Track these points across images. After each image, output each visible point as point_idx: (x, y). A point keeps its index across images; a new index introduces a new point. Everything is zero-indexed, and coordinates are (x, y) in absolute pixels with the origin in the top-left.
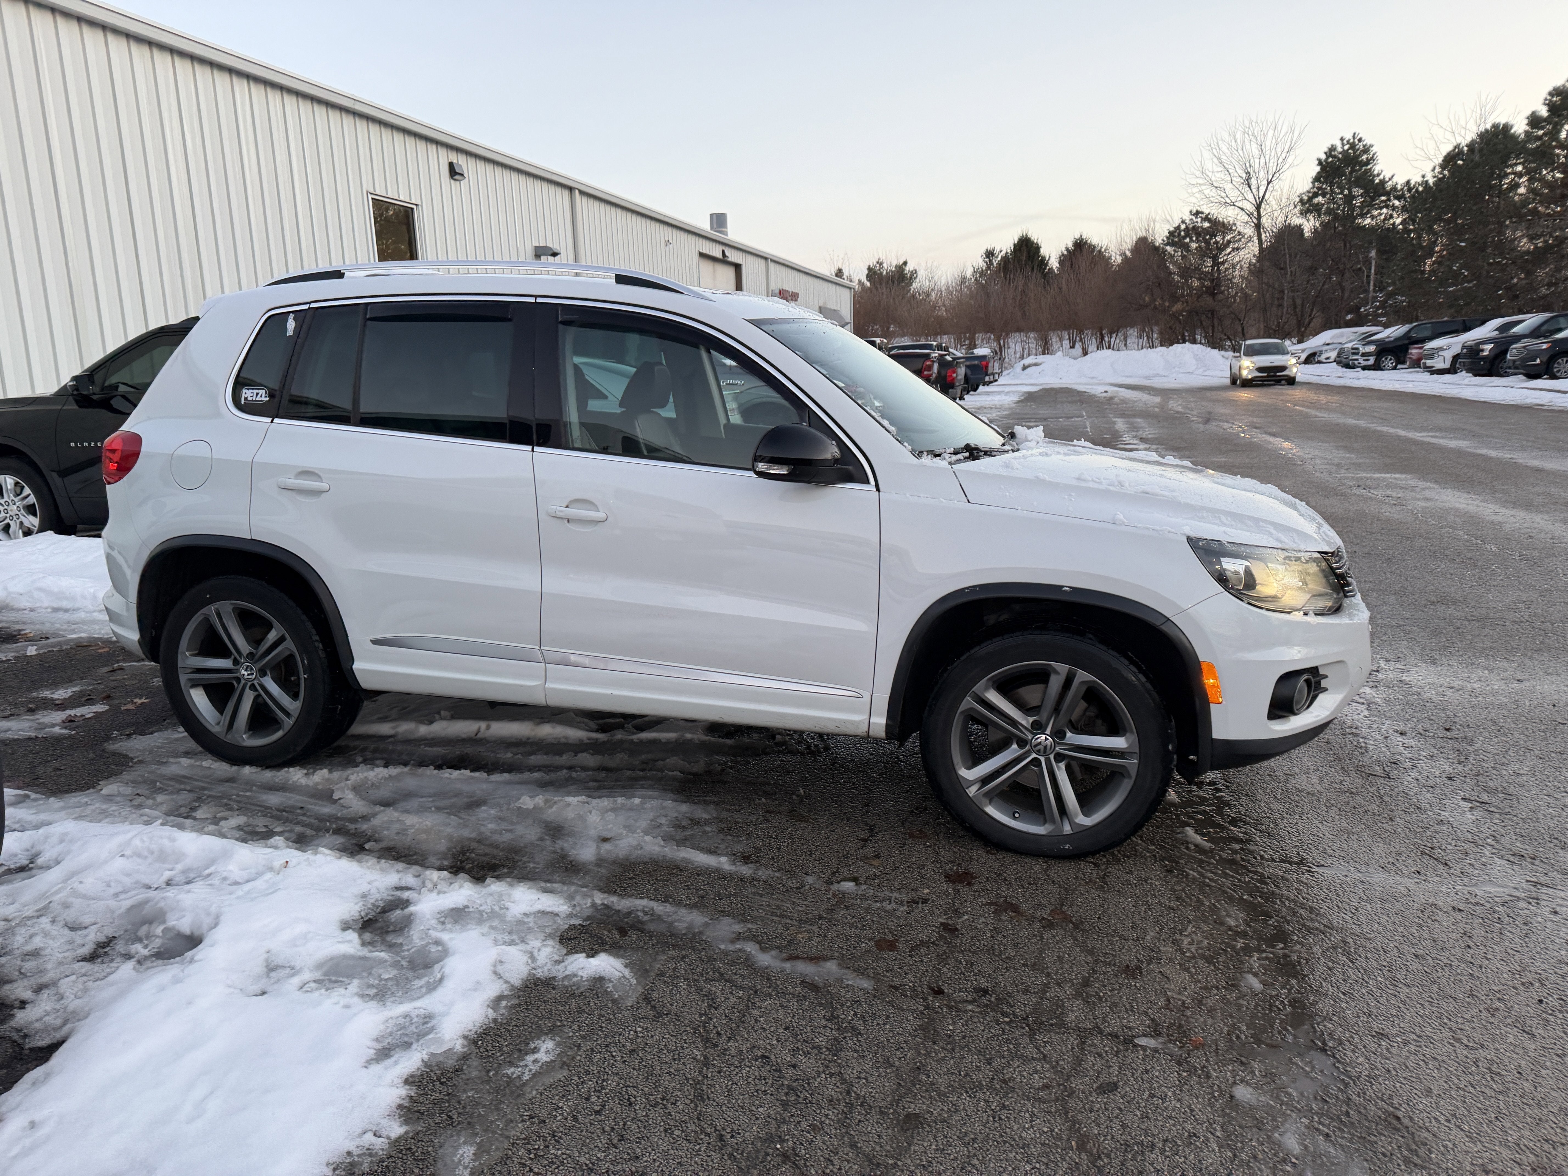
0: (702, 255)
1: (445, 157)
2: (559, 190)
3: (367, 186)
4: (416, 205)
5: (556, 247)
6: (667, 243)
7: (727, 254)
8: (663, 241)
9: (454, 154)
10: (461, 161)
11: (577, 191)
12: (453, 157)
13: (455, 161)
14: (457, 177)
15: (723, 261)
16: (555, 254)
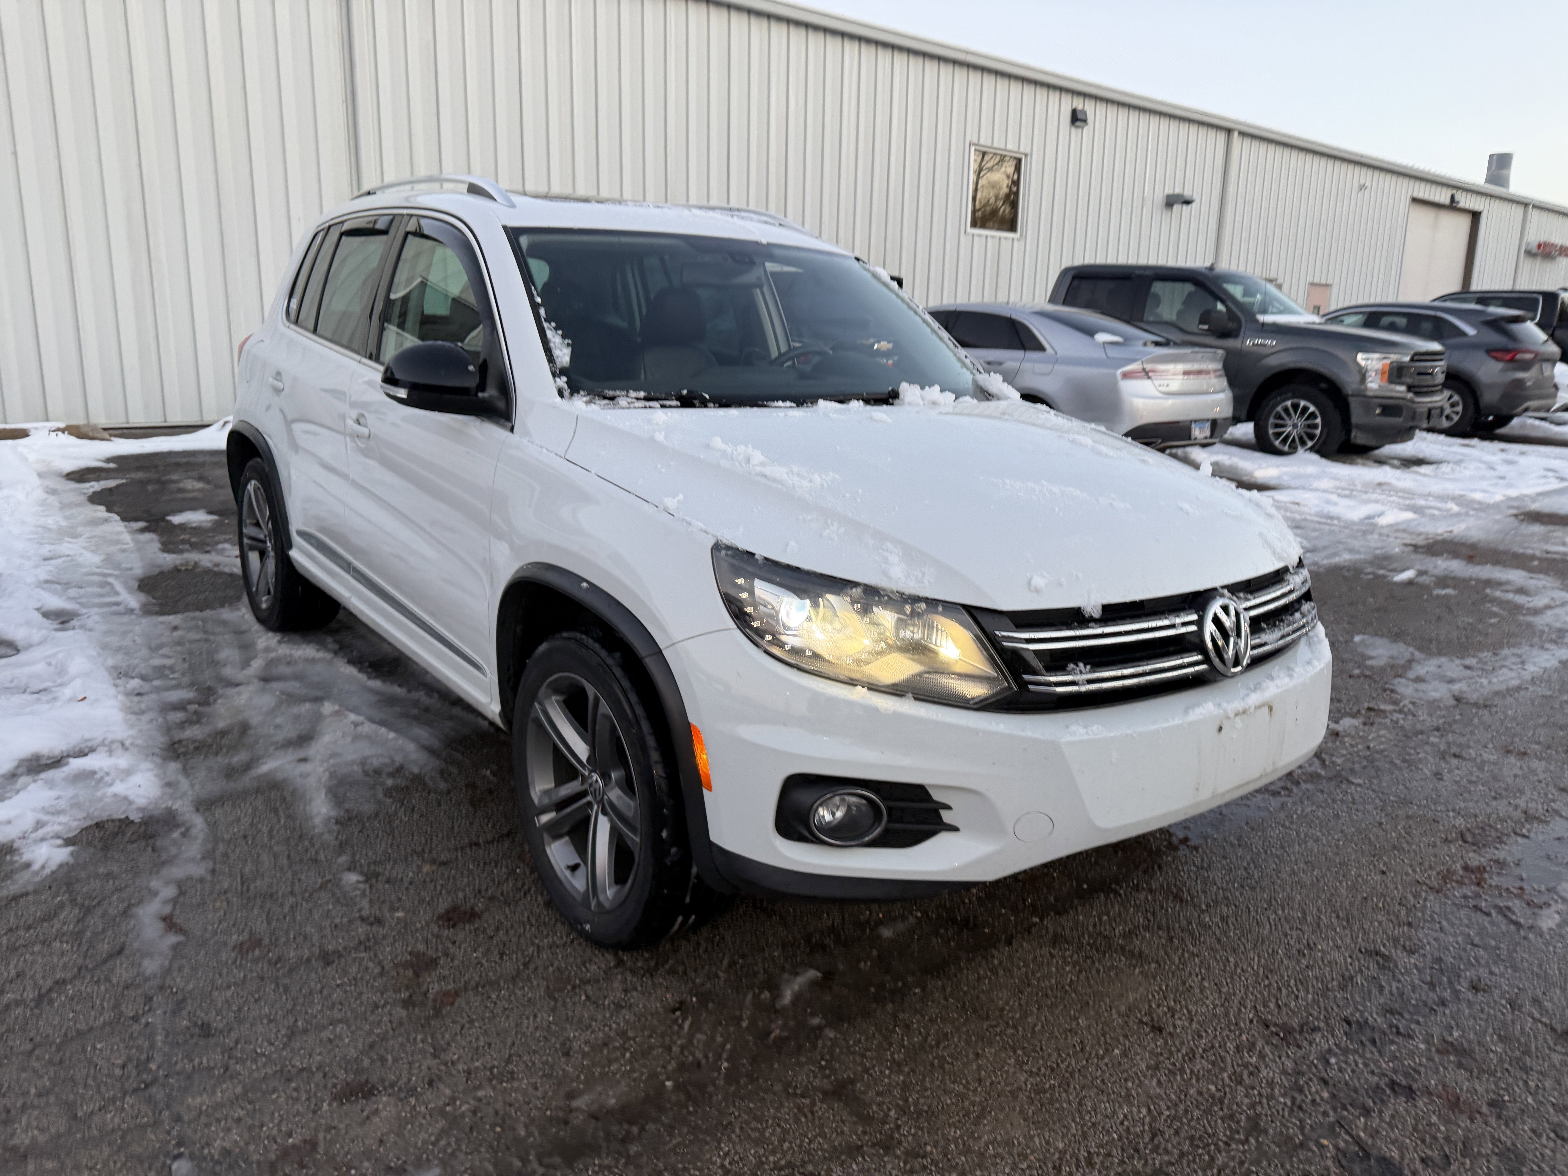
0: (1415, 200)
1: (1068, 104)
2: (1212, 133)
3: (971, 136)
4: (1026, 155)
5: (1187, 193)
6: (1362, 187)
7: (1457, 198)
8: (1356, 185)
9: (1081, 100)
10: (1089, 107)
11: (1236, 134)
12: (1079, 103)
13: (1080, 107)
14: (1078, 123)
15: (1452, 206)
16: (1188, 202)
